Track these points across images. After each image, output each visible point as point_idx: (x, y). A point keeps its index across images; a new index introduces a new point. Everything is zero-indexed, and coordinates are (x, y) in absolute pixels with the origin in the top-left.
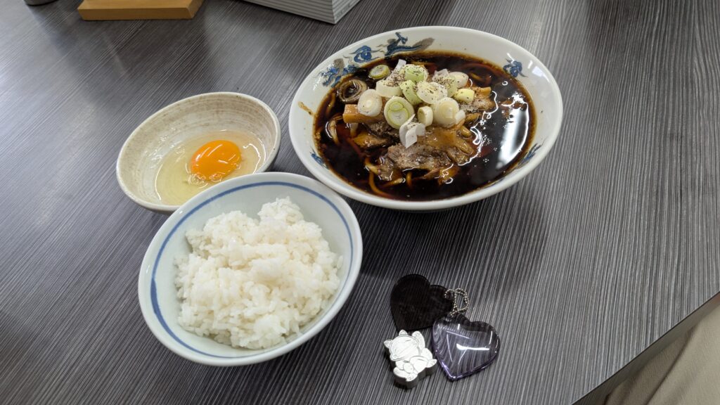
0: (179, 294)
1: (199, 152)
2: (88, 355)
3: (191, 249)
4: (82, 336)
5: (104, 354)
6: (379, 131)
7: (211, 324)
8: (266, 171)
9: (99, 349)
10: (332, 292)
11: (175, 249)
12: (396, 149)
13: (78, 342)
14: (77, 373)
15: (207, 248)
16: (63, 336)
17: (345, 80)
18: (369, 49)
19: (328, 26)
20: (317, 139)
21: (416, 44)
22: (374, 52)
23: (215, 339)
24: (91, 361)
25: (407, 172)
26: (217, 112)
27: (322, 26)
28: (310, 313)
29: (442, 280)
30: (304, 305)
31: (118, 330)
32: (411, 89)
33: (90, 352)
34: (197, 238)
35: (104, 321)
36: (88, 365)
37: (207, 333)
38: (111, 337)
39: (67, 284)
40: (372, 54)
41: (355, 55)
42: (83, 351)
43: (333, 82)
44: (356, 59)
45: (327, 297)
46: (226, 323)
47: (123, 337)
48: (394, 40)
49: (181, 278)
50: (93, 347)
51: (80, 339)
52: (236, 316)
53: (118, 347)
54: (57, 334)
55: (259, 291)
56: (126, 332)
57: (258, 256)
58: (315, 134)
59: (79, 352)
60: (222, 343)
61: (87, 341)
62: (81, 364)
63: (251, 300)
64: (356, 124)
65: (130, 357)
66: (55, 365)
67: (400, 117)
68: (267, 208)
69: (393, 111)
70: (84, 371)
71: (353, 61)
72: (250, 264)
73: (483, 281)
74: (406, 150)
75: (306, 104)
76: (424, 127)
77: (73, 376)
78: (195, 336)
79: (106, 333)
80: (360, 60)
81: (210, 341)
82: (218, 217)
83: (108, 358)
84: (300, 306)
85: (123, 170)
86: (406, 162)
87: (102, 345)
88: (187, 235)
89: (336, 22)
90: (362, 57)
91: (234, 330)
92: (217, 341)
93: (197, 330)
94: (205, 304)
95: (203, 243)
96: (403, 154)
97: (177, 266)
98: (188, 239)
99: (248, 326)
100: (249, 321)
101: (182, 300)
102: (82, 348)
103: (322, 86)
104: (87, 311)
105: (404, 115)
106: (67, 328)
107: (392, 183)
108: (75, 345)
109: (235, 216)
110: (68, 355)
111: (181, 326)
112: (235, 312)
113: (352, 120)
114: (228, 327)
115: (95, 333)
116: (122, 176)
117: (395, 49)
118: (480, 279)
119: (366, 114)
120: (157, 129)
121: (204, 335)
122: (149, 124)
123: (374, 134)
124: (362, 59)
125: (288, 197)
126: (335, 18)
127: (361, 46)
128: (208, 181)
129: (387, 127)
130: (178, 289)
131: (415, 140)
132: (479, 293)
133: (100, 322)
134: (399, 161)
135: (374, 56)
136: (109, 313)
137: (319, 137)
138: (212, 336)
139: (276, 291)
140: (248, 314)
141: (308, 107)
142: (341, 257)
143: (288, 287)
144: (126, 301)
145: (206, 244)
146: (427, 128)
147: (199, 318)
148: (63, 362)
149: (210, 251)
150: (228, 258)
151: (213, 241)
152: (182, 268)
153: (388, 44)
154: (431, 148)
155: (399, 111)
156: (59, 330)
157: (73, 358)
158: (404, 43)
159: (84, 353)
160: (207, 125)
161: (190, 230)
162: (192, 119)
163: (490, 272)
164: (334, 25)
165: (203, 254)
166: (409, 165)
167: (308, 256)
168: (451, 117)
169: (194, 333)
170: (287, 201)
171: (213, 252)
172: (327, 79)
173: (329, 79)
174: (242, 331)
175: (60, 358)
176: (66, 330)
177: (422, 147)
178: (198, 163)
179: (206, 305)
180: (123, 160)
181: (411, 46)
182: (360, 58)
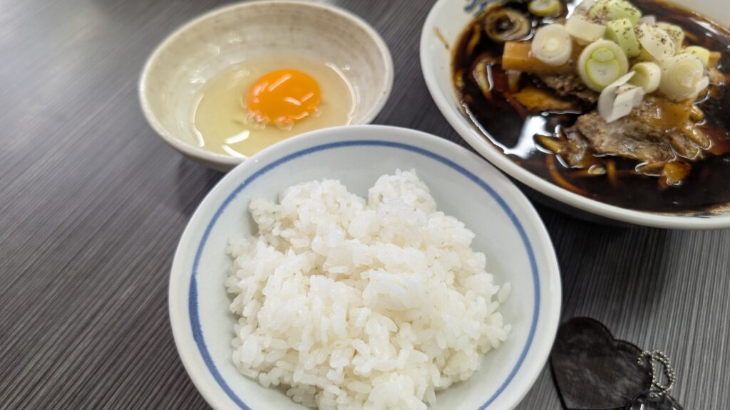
0: (233, 307)
1: (259, 82)
2: (62, 369)
3: (254, 230)
4: (56, 335)
5: (88, 372)
6: (562, 88)
7: (291, 373)
8: (374, 122)
9: (82, 362)
10: (495, 344)
11: (230, 229)
12: (593, 121)
13: (49, 344)
14: (43, 398)
15: (286, 233)
16: (28, 331)
17: (497, 9)
20: (457, 87)
23: (288, 393)
24: (67, 380)
25: (608, 158)
26: (291, 29)
28: (459, 375)
29: (627, 332)
30: (447, 361)
31: (114, 334)
32: (632, 31)
33: (67, 364)
34: (267, 213)
35: (93, 317)
36: (61, 387)
37: (276, 383)
38: (101, 345)
39: (43, 248)
42: (55, 361)
43: (477, 9)
45: (485, 351)
46: (318, 375)
47: (121, 348)
49: (240, 280)
50: (72, 358)
51: (53, 340)
52: (340, 370)
53: (113, 364)
54: (19, 326)
55: (380, 328)
56: (126, 341)
57: (378, 265)
58: (454, 78)
59: (49, 363)
60: (301, 403)
61: (62, 347)
62: (50, 383)
63: (366, 342)
64: (518, 73)
65: (130, 384)
66: (9, 378)
67: (604, 73)
68: (384, 184)
69: (598, 62)
70: (54, 396)
72: (364, 275)
73: (690, 342)
74: (608, 125)
75: (442, 32)
76: (643, 93)
77: (35, 401)
78: (255, 385)
79: (95, 337)
81: (278, 395)
82: (307, 186)
83: (95, 379)
84: (442, 362)
85: (150, 89)
86: (606, 143)
87: (86, 357)
88: (251, 207)
91: (332, 390)
92: (292, 398)
93: (263, 377)
94: (284, 337)
95: (278, 224)
96: (602, 130)
97: (232, 258)
98: (255, 214)
99: (356, 386)
100: (359, 378)
101: (237, 317)
102: (54, 357)
103: (462, 10)
104: (68, 295)
105: (614, 69)
106: (35, 318)
107: (583, 173)
108: (44, 350)
109: (331, 186)
110: (31, 364)
111: (233, 365)
112: (339, 362)
113: (515, 67)
114: (320, 382)
115: (77, 336)
116: (148, 97)
118: (687, 339)
120: (203, 39)
121: (271, 386)
122: (194, 29)
123: (551, 92)
125: (414, 170)
128: (272, 125)
129: (575, 85)
130: (232, 297)
131: (626, 112)
132: (688, 363)
133: (88, 316)
134: (596, 139)
136: (103, 305)
137: (460, 84)
138: (283, 388)
139: (406, 330)
140: (363, 367)
141: (445, 37)
142: (507, 285)
143: (426, 327)
144: (130, 289)
145: (283, 227)
146: (648, 96)
147: (270, 359)
148: (23, 375)
149: (292, 241)
150: (325, 259)
151: (297, 224)
152: (243, 261)
154: (647, 128)
155: (606, 62)
156: (22, 319)
157: (39, 370)
159: (57, 365)
160: (273, 45)
161: (258, 199)
162: (253, 33)
163: (701, 331)
165: (276, 242)
166: (611, 149)
167: (452, 273)
168: (689, 85)
169: (257, 381)
170: (411, 175)
171: (297, 243)
174: (344, 393)
175: (19, 368)
176: (33, 320)
177: (633, 124)
178: (258, 97)
179: (286, 339)
180: (152, 74)
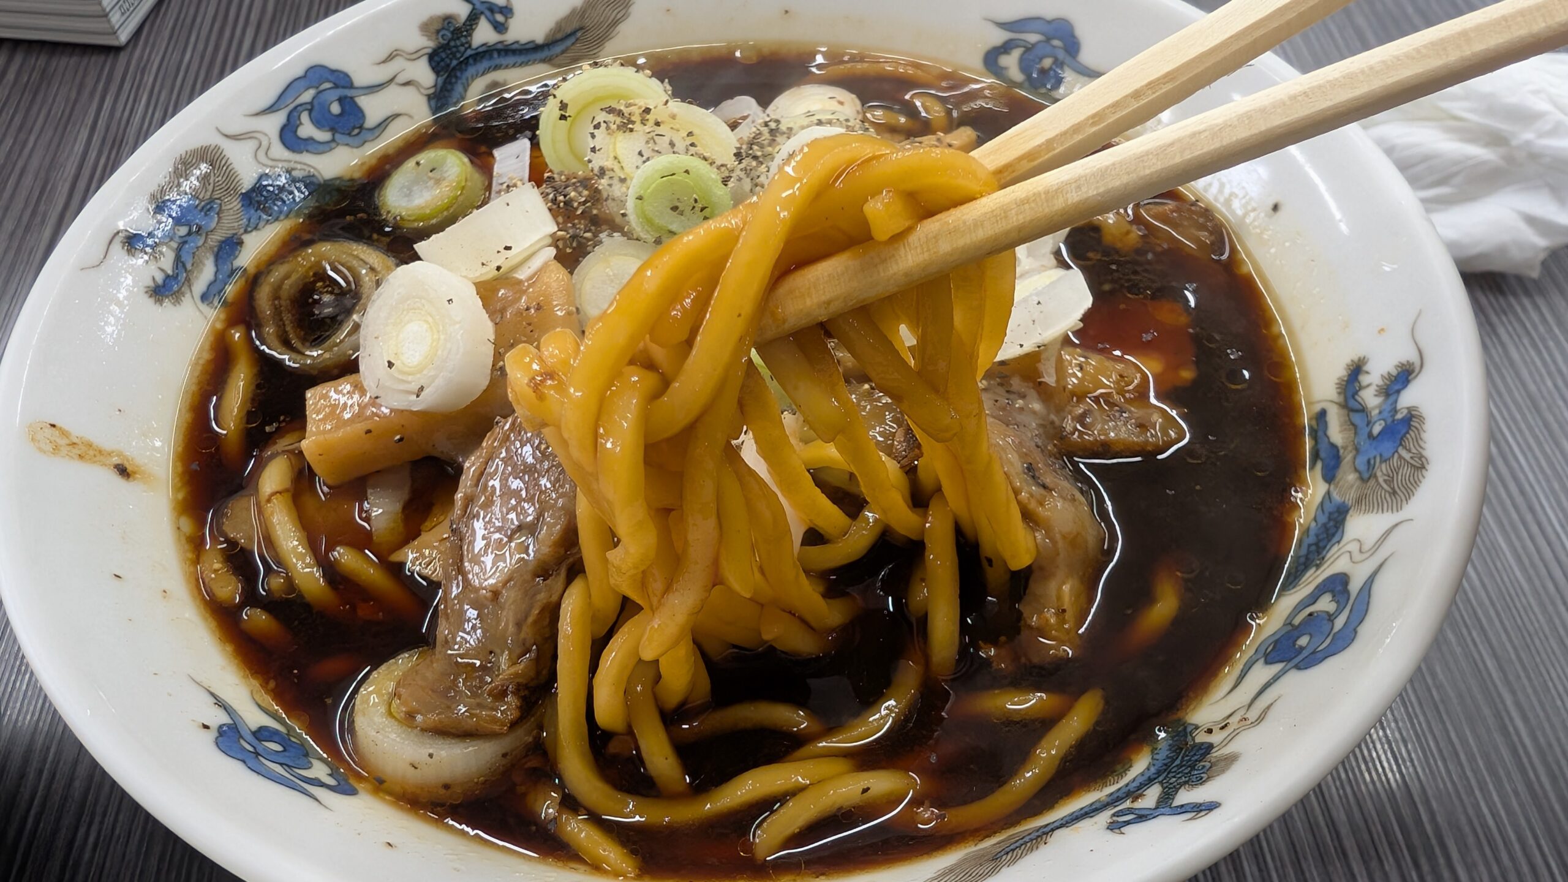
17: (274, 256)
18: (341, 80)
19: (96, 60)
21: (559, 26)
22: (374, 89)
27: (64, 63)
40: (364, 102)
41: (278, 119)
43: (206, 276)
44: (289, 136)
48: (448, 19)
71: (279, 151)
75: (80, 427)
80: (310, 140)
89: (123, 37)
90: (318, 124)
103: (149, 303)
117: (465, 63)
119: (418, 405)
124: (323, 136)
126: (115, 18)
127: (299, 71)
135: (373, 108)
141: (106, 443)
153: (426, 44)
158: (499, 28)
164: (117, 50)
172: (167, 261)
173: (178, 261)
181: (539, 37)
182: (307, 129)
